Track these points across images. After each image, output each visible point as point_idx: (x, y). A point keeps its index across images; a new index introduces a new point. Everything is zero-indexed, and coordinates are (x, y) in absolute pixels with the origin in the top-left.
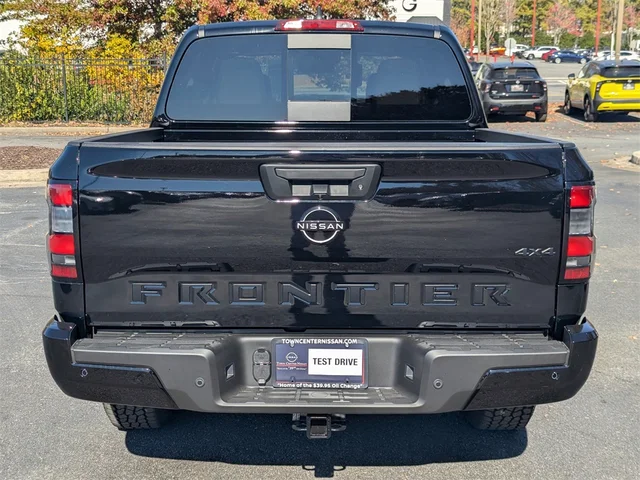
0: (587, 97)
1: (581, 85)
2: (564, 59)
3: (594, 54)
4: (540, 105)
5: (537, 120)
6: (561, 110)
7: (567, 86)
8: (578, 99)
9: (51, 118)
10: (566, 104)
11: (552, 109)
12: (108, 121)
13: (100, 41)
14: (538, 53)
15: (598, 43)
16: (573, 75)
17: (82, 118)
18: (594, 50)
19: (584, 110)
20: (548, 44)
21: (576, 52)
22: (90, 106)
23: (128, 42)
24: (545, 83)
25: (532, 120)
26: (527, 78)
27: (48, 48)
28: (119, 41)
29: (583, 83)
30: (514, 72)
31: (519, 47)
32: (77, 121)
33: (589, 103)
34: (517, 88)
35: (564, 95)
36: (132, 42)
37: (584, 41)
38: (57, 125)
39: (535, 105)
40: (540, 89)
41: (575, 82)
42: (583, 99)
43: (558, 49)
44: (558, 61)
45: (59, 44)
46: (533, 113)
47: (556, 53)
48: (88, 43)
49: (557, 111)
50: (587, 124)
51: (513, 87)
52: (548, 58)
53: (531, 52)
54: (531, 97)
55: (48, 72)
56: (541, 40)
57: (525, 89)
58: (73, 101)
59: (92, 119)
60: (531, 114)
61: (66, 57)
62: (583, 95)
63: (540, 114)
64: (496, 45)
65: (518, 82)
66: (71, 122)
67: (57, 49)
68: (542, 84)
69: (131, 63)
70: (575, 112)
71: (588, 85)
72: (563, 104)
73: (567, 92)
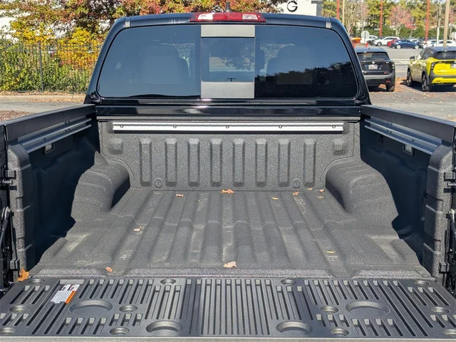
0: (424, 73)
1: (420, 65)
2: (403, 46)
3: (424, 42)
4: (390, 79)
5: (387, 90)
6: (405, 83)
7: (409, 66)
8: (417, 75)
9: (31, 89)
10: (408, 79)
11: (398, 82)
12: (73, 91)
13: (68, 32)
14: (384, 42)
15: (427, 35)
16: (413, 58)
17: (54, 89)
18: (424, 40)
19: (422, 83)
20: (391, 35)
21: (411, 40)
22: (60, 80)
23: (88, 33)
24: (393, 63)
25: (384, 91)
26: (381, 60)
27: (29, 38)
28: (81, 32)
29: (421, 63)
30: (370, 55)
31: (370, 37)
32: (50, 91)
33: (426, 78)
34: (373, 67)
35: (407, 71)
36: (92, 33)
37: (417, 32)
38: (35, 94)
39: (386, 79)
40: (390, 67)
41: (414, 63)
42: (421, 75)
43: (398, 38)
44: (399, 47)
45: (38, 35)
46: (384, 86)
47: (397, 41)
48: (60, 34)
49: (401, 84)
50: (425, 93)
51: (370, 66)
52: (391, 45)
53: (380, 40)
54: (383, 74)
55: (29, 55)
56: (386, 32)
57: (379, 68)
58: (48, 76)
59: (61, 89)
60: (383, 86)
61: (42, 44)
62: (421, 72)
63: (390, 85)
64: (354, 36)
65: (373, 63)
66: (46, 92)
67: (37, 38)
68: (391, 64)
69: (90, 49)
70: (415, 84)
71: (425, 65)
72: (406, 79)
73: (409, 70)
